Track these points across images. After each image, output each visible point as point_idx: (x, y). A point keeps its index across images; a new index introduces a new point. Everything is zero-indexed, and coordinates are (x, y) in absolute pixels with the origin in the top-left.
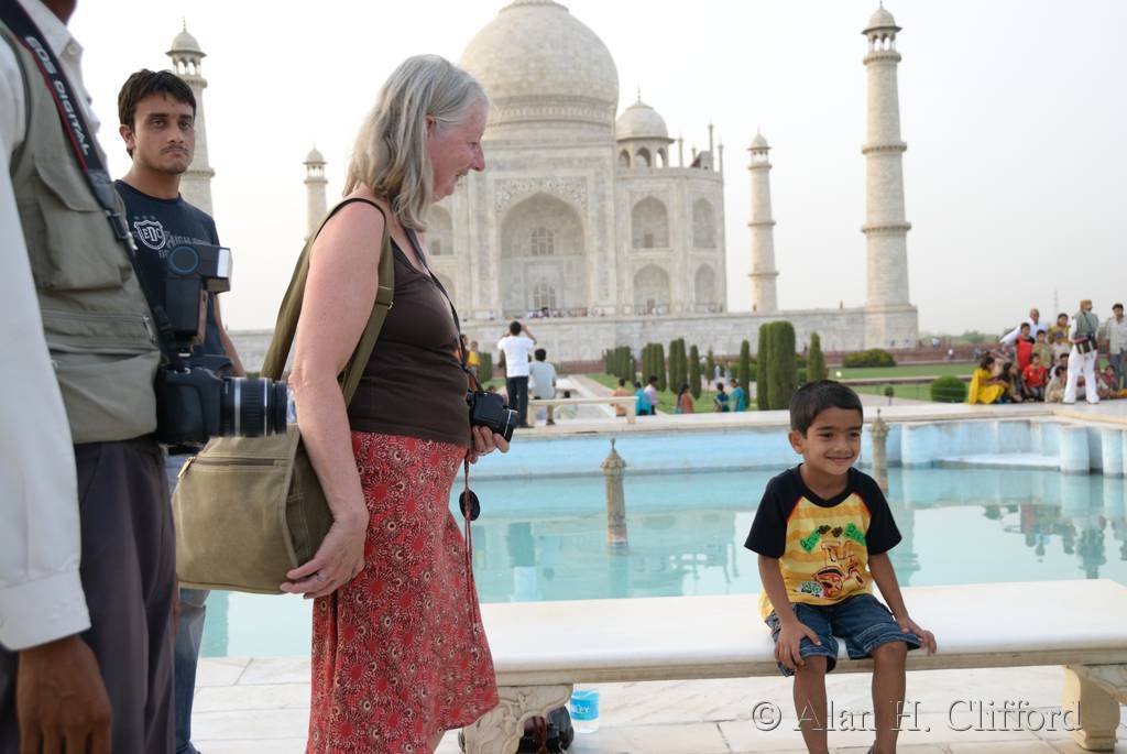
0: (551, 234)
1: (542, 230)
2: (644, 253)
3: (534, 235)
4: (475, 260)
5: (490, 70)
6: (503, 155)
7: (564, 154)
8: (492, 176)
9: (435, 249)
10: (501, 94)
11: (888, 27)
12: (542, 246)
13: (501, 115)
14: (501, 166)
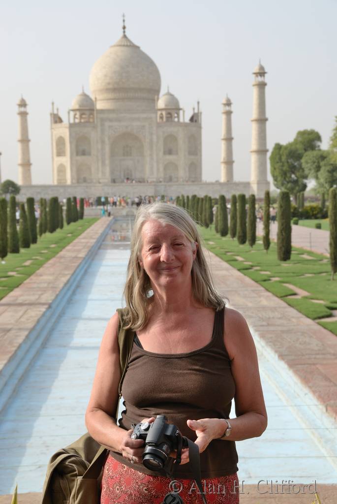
0: (131, 147)
1: (127, 146)
2: (168, 157)
3: (124, 147)
4: (100, 158)
5: (106, 76)
6: (112, 116)
7: (136, 116)
8: (107, 124)
9: (84, 153)
10: (111, 86)
11: (262, 73)
12: (127, 153)
13: (111, 96)
14: (111, 120)
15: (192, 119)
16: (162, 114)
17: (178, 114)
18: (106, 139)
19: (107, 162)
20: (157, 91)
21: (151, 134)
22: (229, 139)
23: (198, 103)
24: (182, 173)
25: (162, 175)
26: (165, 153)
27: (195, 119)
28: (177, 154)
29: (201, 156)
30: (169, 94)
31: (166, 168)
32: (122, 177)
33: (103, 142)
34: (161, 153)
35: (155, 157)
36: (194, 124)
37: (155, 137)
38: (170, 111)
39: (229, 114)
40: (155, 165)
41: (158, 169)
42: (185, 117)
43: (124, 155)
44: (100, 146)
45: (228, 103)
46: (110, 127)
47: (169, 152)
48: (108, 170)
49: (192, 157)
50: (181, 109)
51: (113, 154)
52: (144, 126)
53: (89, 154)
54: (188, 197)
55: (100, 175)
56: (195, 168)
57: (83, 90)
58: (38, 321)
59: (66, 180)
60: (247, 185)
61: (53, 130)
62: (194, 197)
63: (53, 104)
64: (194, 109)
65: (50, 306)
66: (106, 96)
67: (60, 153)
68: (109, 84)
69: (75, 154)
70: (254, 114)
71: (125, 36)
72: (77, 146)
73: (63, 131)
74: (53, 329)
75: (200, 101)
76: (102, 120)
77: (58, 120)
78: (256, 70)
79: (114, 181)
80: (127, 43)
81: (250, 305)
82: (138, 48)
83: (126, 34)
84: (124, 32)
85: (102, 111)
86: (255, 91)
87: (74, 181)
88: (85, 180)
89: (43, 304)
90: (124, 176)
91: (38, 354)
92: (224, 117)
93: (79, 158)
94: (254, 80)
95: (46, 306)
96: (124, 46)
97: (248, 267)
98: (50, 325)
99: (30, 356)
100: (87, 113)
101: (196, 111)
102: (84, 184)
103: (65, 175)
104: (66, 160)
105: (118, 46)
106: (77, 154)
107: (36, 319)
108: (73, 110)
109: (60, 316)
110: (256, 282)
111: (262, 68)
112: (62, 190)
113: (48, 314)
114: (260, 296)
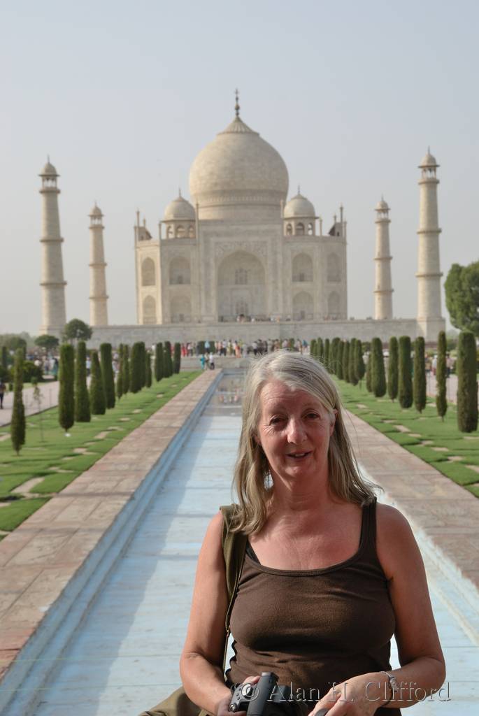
0: (246, 272)
1: (241, 270)
2: (299, 285)
3: (237, 272)
4: (203, 287)
5: (212, 174)
6: (219, 228)
7: (254, 228)
8: (213, 240)
9: (180, 281)
10: (218, 188)
11: (431, 166)
12: (241, 279)
13: (218, 201)
14: (218, 235)
15: (332, 232)
16: (290, 225)
17: (313, 225)
18: (212, 262)
19: (213, 293)
20: (284, 194)
21: (275, 253)
22: (385, 259)
23: (342, 209)
24: (319, 307)
25: (290, 310)
26: (294, 279)
27: (337, 230)
28: (312, 281)
29: (346, 282)
30: (300, 197)
31: (296, 300)
32: (235, 313)
33: (207, 265)
34: (289, 280)
35: (280, 285)
36: (335, 238)
37: (280, 257)
38: (302, 221)
39: (385, 223)
40: (280, 295)
41: (285, 302)
42: (323, 229)
43: (236, 283)
44: (202, 271)
45: (384, 209)
46: (217, 243)
47: (302, 278)
48: (213, 304)
49: (334, 284)
50: (317, 218)
51: (220, 282)
52: (265, 242)
53: (189, 282)
54: (327, 341)
55: (203, 311)
56: (337, 300)
57: (180, 194)
58: (116, 519)
59: (155, 318)
60: (413, 323)
61: (138, 250)
62: (337, 340)
63: (138, 213)
64: (335, 217)
65: (132, 498)
66: (211, 201)
67: (148, 281)
68: (216, 184)
69: (168, 282)
70: (422, 224)
71: (238, 120)
72: (171, 272)
73: (152, 251)
74: (136, 530)
75: (344, 206)
76: (206, 235)
77: (145, 235)
78: (424, 162)
79: (222, 319)
80: (241, 129)
81: (419, 496)
82: (257, 135)
83: (240, 116)
84: (237, 114)
85: (206, 222)
86: (422, 192)
87: (166, 320)
88: (182, 318)
89: (124, 494)
90: (237, 313)
91: (116, 565)
92: (378, 228)
93: (174, 288)
94: (420, 176)
95: (128, 497)
96: (237, 132)
97: (416, 441)
98: (132, 525)
99: (105, 568)
100: (186, 225)
101: (338, 220)
102: (181, 324)
103: (154, 312)
104: (155, 291)
105: (228, 133)
106: (171, 283)
107: (113, 515)
108: (165, 222)
109: (147, 511)
110: (427, 462)
111: (431, 159)
112: (149, 333)
113: (129, 509)
114: (433, 484)
